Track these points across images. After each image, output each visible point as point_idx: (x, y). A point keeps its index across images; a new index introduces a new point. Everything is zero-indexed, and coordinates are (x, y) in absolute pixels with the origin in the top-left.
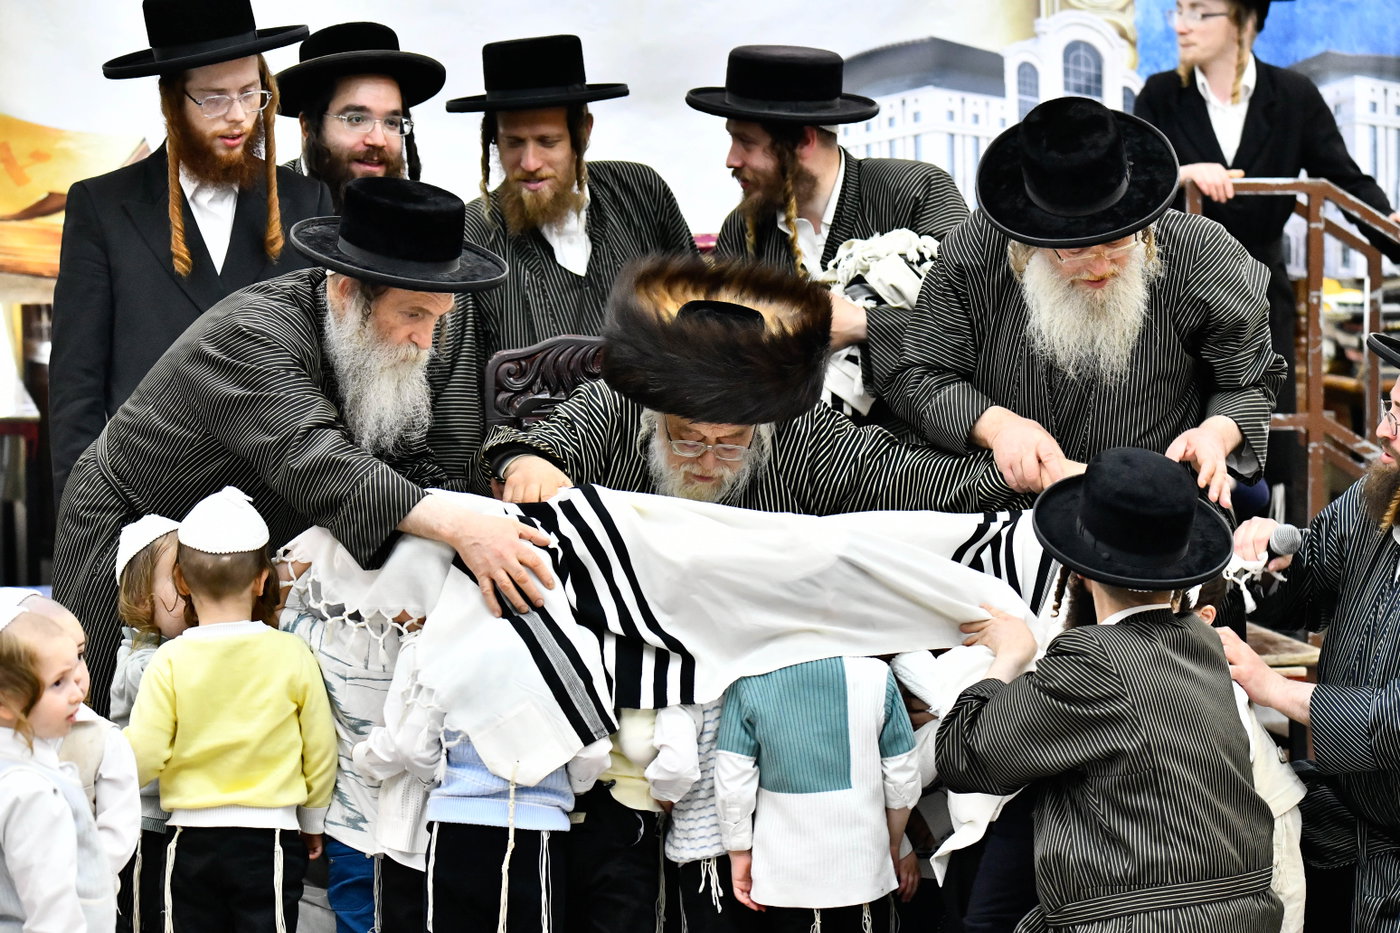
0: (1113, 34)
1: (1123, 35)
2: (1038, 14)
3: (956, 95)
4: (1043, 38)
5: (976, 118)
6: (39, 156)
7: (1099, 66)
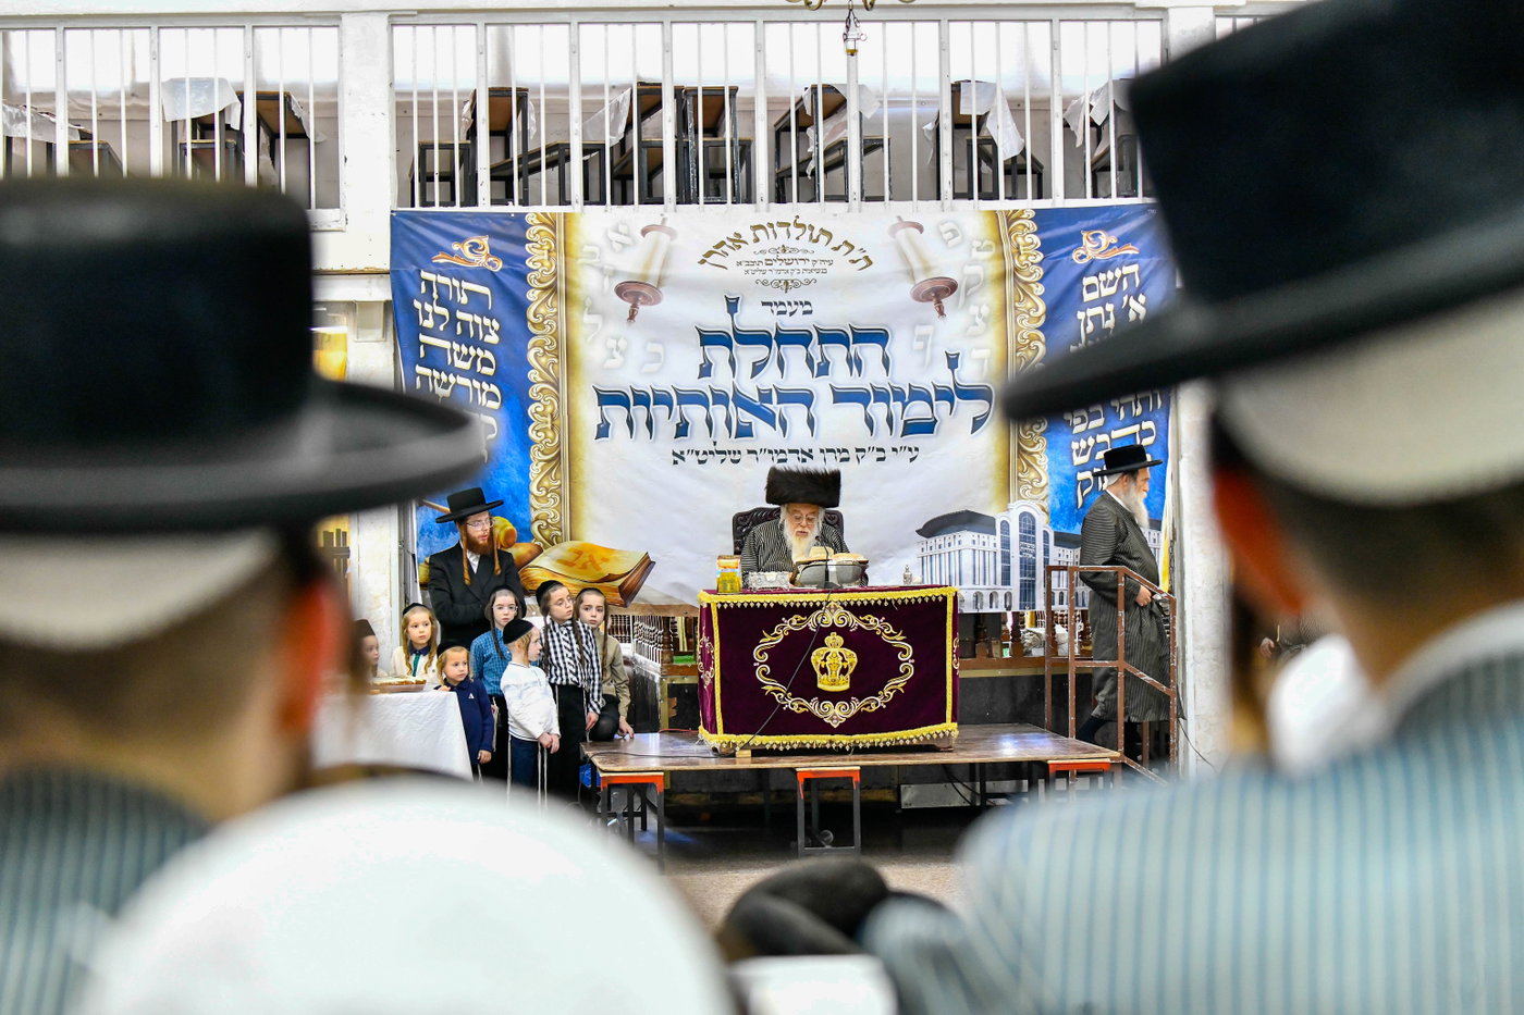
0: (1039, 509)
1: (1043, 510)
2: (1009, 502)
3: (976, 534)
4: (1011, 512)
5: (984, 544)
6: (605, 560)
7: (1034, 523)
